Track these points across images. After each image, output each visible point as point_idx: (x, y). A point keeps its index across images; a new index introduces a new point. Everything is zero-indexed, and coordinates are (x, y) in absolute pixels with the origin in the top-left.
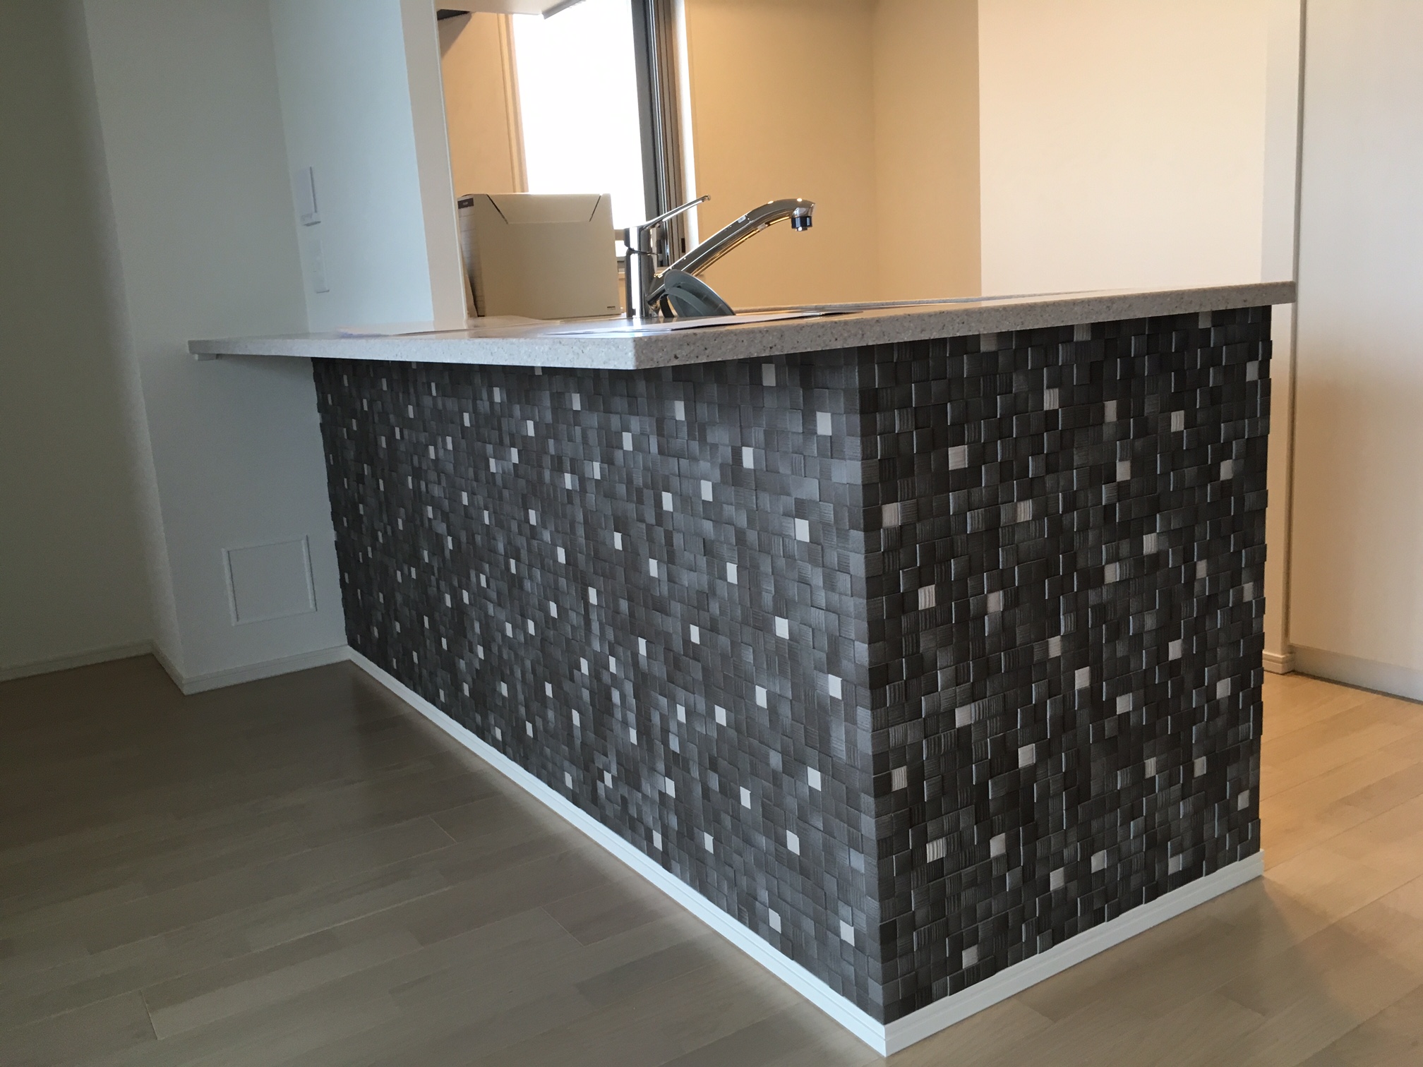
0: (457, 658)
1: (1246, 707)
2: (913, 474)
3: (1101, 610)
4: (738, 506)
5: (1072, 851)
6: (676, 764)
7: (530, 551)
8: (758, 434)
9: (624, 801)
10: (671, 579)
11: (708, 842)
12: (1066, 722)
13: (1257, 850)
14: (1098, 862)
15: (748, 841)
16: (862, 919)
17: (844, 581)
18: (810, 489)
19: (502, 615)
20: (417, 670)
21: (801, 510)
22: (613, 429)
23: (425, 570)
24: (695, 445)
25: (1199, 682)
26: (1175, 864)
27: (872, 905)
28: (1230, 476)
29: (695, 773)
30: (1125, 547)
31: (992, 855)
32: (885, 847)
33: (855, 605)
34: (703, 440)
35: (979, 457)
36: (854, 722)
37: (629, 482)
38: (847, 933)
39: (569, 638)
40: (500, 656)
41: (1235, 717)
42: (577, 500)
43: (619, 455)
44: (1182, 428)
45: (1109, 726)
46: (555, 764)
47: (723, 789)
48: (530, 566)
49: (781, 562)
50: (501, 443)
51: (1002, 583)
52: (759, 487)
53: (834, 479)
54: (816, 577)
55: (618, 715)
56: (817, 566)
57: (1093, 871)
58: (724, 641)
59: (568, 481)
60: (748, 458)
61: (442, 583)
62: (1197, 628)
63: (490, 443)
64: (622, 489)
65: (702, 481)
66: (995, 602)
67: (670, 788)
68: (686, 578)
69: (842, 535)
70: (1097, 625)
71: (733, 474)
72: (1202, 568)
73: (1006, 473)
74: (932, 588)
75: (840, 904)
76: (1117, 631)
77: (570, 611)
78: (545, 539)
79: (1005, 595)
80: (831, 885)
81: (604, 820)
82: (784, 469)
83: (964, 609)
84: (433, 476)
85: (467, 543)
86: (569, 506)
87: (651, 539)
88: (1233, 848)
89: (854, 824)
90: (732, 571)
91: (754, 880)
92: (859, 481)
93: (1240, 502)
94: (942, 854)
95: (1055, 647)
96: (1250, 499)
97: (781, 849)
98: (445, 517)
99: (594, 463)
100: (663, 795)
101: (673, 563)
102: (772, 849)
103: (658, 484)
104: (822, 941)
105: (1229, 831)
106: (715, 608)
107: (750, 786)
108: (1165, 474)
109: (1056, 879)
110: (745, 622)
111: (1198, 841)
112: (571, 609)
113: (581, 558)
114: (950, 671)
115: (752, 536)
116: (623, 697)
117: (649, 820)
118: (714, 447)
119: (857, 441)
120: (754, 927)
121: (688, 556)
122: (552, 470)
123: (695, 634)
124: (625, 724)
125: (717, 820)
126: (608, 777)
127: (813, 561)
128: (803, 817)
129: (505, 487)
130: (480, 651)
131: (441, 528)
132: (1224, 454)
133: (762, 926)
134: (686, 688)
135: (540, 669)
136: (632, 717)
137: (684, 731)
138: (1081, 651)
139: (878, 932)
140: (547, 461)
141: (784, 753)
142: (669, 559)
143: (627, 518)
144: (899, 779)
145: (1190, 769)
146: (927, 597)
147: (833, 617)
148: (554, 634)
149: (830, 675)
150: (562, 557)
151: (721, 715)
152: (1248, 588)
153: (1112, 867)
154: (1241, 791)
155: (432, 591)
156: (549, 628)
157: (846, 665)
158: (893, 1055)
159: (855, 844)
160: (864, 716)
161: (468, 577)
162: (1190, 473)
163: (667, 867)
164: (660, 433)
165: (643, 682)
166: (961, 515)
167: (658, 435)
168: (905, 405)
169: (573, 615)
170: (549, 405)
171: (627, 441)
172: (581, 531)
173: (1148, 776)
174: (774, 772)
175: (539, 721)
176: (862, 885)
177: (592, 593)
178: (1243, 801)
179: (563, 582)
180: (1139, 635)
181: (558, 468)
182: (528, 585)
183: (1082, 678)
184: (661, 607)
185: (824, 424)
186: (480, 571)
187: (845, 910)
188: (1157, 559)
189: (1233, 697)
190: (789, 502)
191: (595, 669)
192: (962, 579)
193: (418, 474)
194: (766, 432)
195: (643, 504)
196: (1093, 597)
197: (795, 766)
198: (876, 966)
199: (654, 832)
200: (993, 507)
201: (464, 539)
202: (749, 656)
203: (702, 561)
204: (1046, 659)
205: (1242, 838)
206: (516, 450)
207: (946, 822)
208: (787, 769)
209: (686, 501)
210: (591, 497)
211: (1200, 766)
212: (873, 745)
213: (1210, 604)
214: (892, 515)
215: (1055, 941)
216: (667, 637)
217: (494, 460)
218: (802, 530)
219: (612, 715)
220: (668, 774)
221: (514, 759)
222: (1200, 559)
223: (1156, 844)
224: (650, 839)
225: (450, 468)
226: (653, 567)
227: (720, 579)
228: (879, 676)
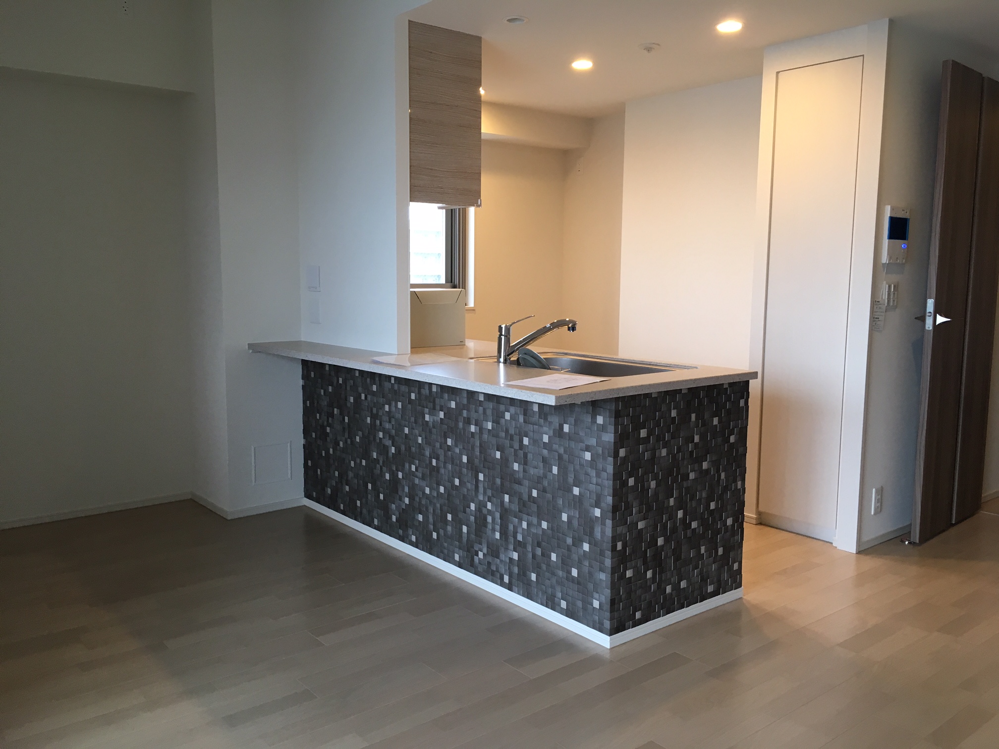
0: (390, 504)
1: (738, 529)
2: (629, 439)
3: (687, 489)
4: (560, 445)
5: (675, 579)
6: (519, 546)
7: (445, 456)
8: (572, 420)
9: (489, 563)
10: (525, 471)
11: (534, 577)
12: (674, 530)
13: (741, 587)
14: (683, 584)
15: (553, 574)
16: (603, 598)
17: (604, 475)
18: (593, 442)
19: (423, 483)
20: (359, 510)
21: (588, 449)
22: (501, 410)
23: (373, 463)
24: (542, 421)
25: (721, 519)
26: (710, 589)
27: (608, 592)
28: (733, 441)
29: (529, 549)
30: (696, 466)
31: (648, 577)
32: (614, 570)
33: (608, 484)
34: (546, 419)
35: (649, 434)
36: (605, 525)
37: (507, 431)
38: (596, 604)
39: (465, 495)
40: (420, 503)
41: (734, 534)
42: (477, 437)
43: (502, 421)
44: (717, 423)
45: (689, 532)
46: (449, 550)
47: (543, 554)
48: (445, 463)
49: (578, 467)
50: (434, 408)
51: (655, 478)
52: (570, 439)
53: (603, 439)
54: (593, 473)
55: (490, 526)
56: (594, 469)
57: (681, 587)
58: (549, 496)
59: (473, 428)
60: (566, 428)
61: (384, 469)
62: (721, 497)
63: (427, 408)
64: (503, 434)
65: (544, 435)
66: (653, 484)
67: (515, 556)
68: (532, 471)
69: (605, 459)
70: (686, 495)
71: (559, 432)
72: (723, 475)
73: (659, 438)
74: (633, 478)
75: (594, 593)
76: (693, 497)
77: (467, 483)
78: (456, 452)
79: (656, 482)
80: (591, 586)
81: (476, 573)
82: (582, 434)
83: (643, 486)
84: (385, 418)
85: (405, 450)
86: (472, 439)
87: (516, 455)
88: (732, 584)
89: (602, 563)
90: (555, 470)
91: (555, 589)
92: (613, 441)
93: (737, 451)
94: (631, 575)
95: (672, 501)
96: (741, 450)
97: (569, 575)
98: (391, 438)
99: (488, 423)
100: (511, 559)
101: (526, 465)
102: (565, 576)
103: (522, 434)
104: (585, 609)
105: (730, 578)
106: (546, 483)
107: (556, 552)
108: (711, 440)
109: (669, 589)
110: (559, 489)
111: (719, 581)
112: (467, 482)
113: (477, 461)
114: (638, 508)
115: (566, 457)
116: (493, 519)
117: (503, 571)
118: (550, 423)
119: (613, 427)
120: (553, 609)
121: (535, 463)
122: (464, 422)
123: (535, 493)
124: (494, 530)
125: (539, 567)
126: (481, 555)
127: (592, 467)
128: (580, 561)
129: (434, 427)
130: (407, 500)
131: (388, 442)
132: (731, 433)
133: (557, 607)
134: (528, 514)
135: (445, 508)
136: (498, 527)
137: (526, 533)
138: (681, 505)
139: (609, 601)
140: (461, 419)
141: (574, 538)
142: (525, 463)
143: (504, 446)
144: (619, 546)
145: (717, 552)
146: (631, 482)
147: (599, 487)
148: (456, 493)
149: (596, 508)
150: (465, 459)
151: (544, 525)
152: (739, 483)
153: (688, 587)
154: (735, 563)
155: (377, 471)
156: (453, 490)
157: (603, 505)
158: (613, 648)
159: (602, 570)
160: (609, 523)
161: (404, 466)
162: (719, 440)
163: (510, 589)
164: (525, 414)
165: (505, 513)
166: (643, 453)
167: (524, 415)
168: (628, 415)
169: (469, 485)
170: (466, 396)
171: (507, 416)
172: (477, 450)
173: (702, 553)
174: (568, 546)
175: (442, 532)
176: (604, 584)
177: (481, 477)
178: (736, 566)
179: (465, 470)
180: (700, 499)
181: (468, 422)
182: (442, 471)
183: (680, 514)
184: (519, 483)
185: (600, 420)
186: (410, 464)
187: (596, 595)
188: (707, 471)
189: (733, 525)
190: (582, 445)
191: (479, 508)
192: (643, 476)
193: (374, 417)
194: (575, 420)
195: (513, 441)
196: (685, 484)
197: (577, 542)
198: (608, 614)
199: (505, 576)
200: (654, 451)
201: (403, 448)
202: (560, 502)
203: (541, 465)
204: (668, 506)
205: (735, 581)
206: (443, 412)
207: (633, 563)
208: (574, 544)
209: (535, 442)
210: (485, 436)
211: (720, 551)
212: (612, 534)
213: (726, 489)
214: (622, 452)
215: (668, 613)
216: (520, 494)
217: (428, 416)
218: (588, 456)
219: (486, 527)
220: (515, 550)
221: (423, 550)
222: (722, 472)
223: (704, 580)
224: (502, 578)
225: (398, 416)
226: (516, 466)
227: (549, 472)
228: (615, 509)
